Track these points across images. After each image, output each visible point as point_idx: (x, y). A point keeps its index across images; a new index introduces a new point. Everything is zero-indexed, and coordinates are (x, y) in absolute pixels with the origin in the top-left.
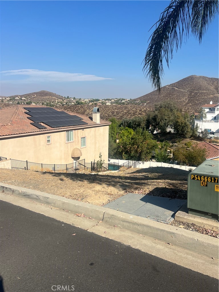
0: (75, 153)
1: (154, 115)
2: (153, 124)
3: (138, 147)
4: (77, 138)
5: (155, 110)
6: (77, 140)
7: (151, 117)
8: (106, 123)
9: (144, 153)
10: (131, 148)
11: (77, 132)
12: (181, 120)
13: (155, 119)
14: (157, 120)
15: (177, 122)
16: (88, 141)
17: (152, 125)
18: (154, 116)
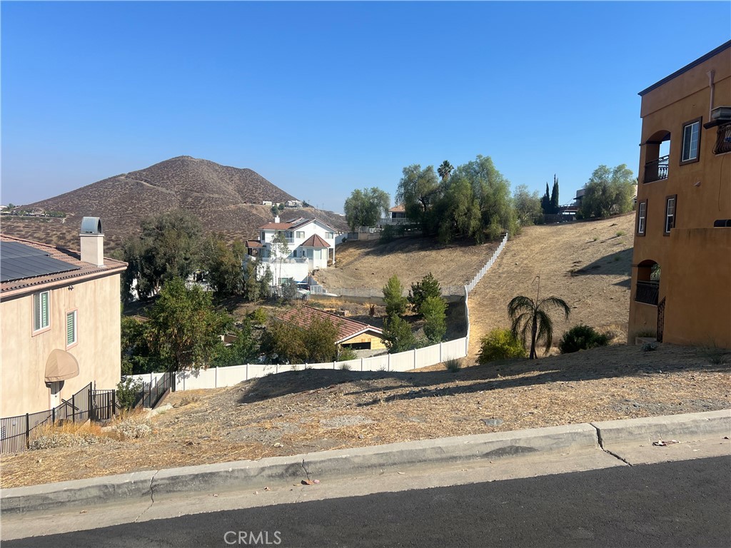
4: (57, 315)
6: (58, 323)
8: (113, 266)
11: (58, 295)
13: (149, 257)
16: (82, 325)
18: (147, 251)
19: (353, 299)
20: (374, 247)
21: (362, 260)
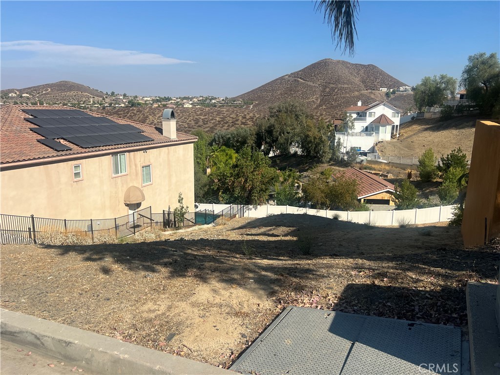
0: (131, 197)
1: (268, 125)
2: (268, 140)
3: (246, 181)
4: (134, 167)
5: (271, 116)
6: (134, 171)
7: (263, 128)
8: (189, 138)
9: (257, 191)
10: (234, 182)
11: (134, 156)
12: (313, 133)
13: (270, 131)
14: (274, 133)
15: (307, 136)
16: (155, 172)
17: (266, 143)
18: (269, 127)
19: (399, 166)
20: (433, 124)
21: (420, 135)
